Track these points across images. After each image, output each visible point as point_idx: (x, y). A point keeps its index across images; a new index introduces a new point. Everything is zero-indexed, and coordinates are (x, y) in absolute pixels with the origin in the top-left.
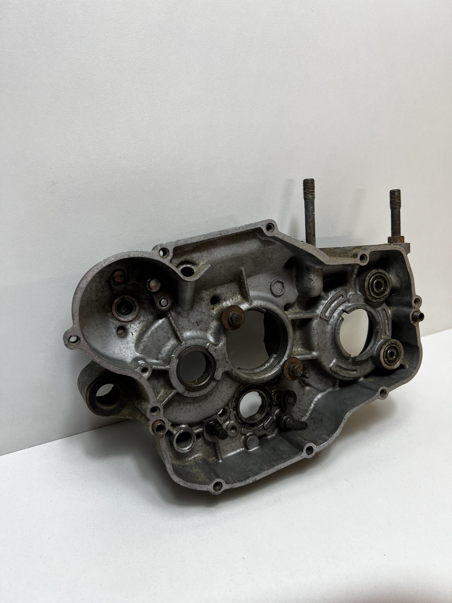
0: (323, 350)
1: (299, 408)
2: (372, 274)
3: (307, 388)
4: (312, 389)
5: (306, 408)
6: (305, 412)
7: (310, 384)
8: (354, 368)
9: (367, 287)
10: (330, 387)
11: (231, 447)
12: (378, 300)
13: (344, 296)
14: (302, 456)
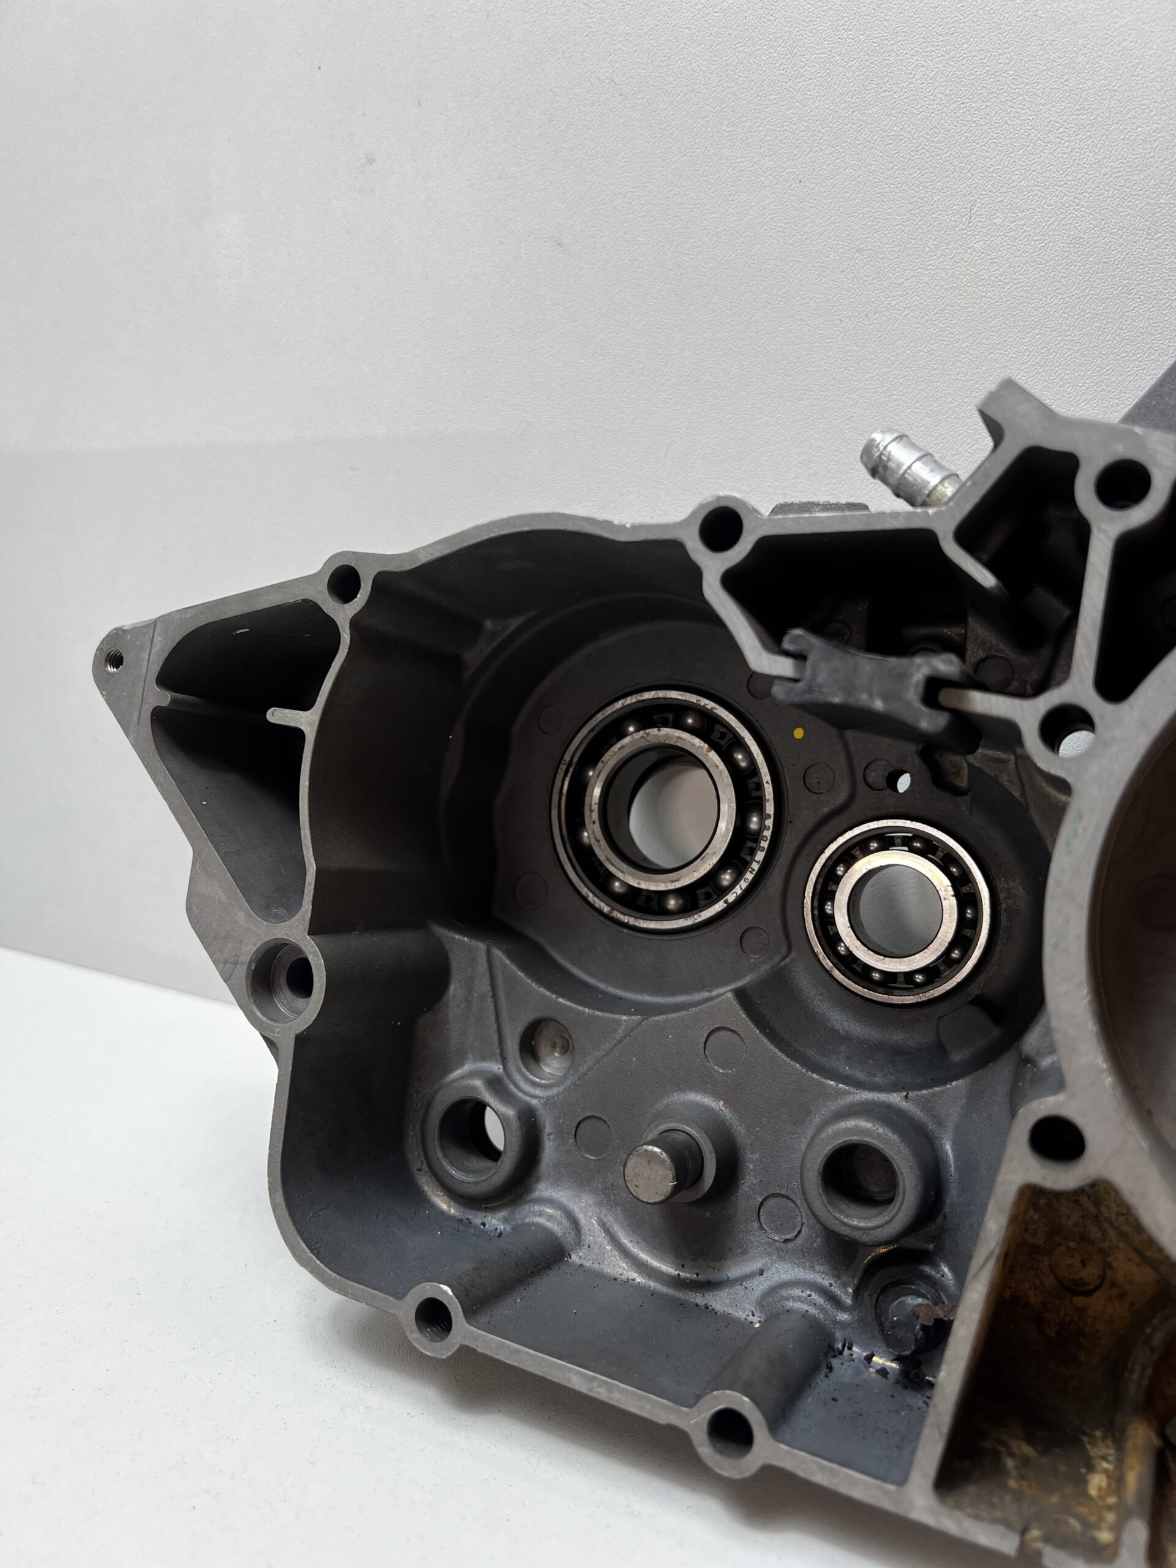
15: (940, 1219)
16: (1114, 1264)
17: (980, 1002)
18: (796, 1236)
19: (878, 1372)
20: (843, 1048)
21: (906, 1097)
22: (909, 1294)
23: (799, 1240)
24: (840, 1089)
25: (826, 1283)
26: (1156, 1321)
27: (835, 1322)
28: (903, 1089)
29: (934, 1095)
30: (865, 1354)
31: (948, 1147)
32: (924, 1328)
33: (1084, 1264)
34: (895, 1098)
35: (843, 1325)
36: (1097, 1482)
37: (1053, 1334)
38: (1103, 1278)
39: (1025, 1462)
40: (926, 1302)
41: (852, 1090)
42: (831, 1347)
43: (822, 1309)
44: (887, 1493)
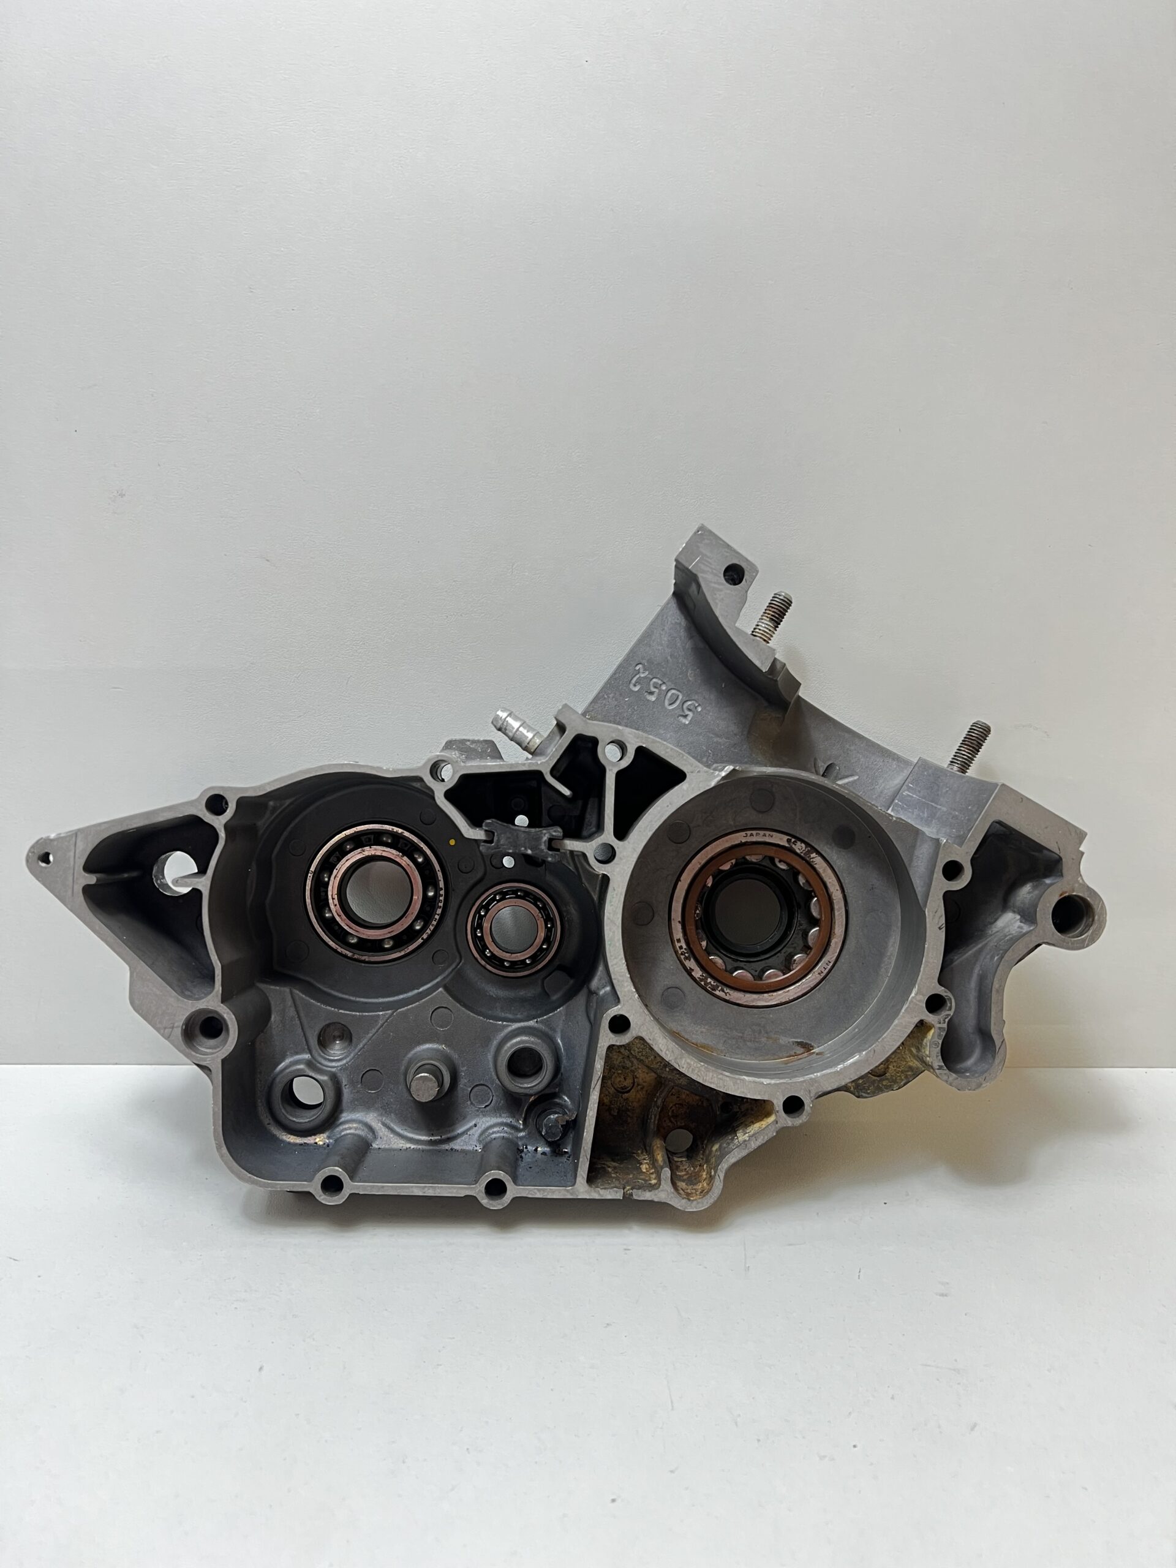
15: (559, 1076)
16: (638, 1076)
17: (561, 968)
18: (491, 1103)
19: (542, 1154)
20: (498, 1004)
21: (537, 1021)
22: (551, 1114)
23: (492, 1104)
24: (504, 1025)
25: (509, 1121)
26: (658, 1095)
27: (517, 1138)
28: (534, 1018)
29: (549, 1017)
30: (534, 1149)
31: (559, 1041)
32: (562, 1126)
33: (625, 1079)
34: (532, 1023)
35: (521, 1138)
36: (644, 1168)
37: (616, 1114)
38: (634, 1083)
39: (615, 1168)
40: (560, 1115)
41: (509, 1024)
42: (518, 1149)
43: (510, 1133)
44: (568, 1191)
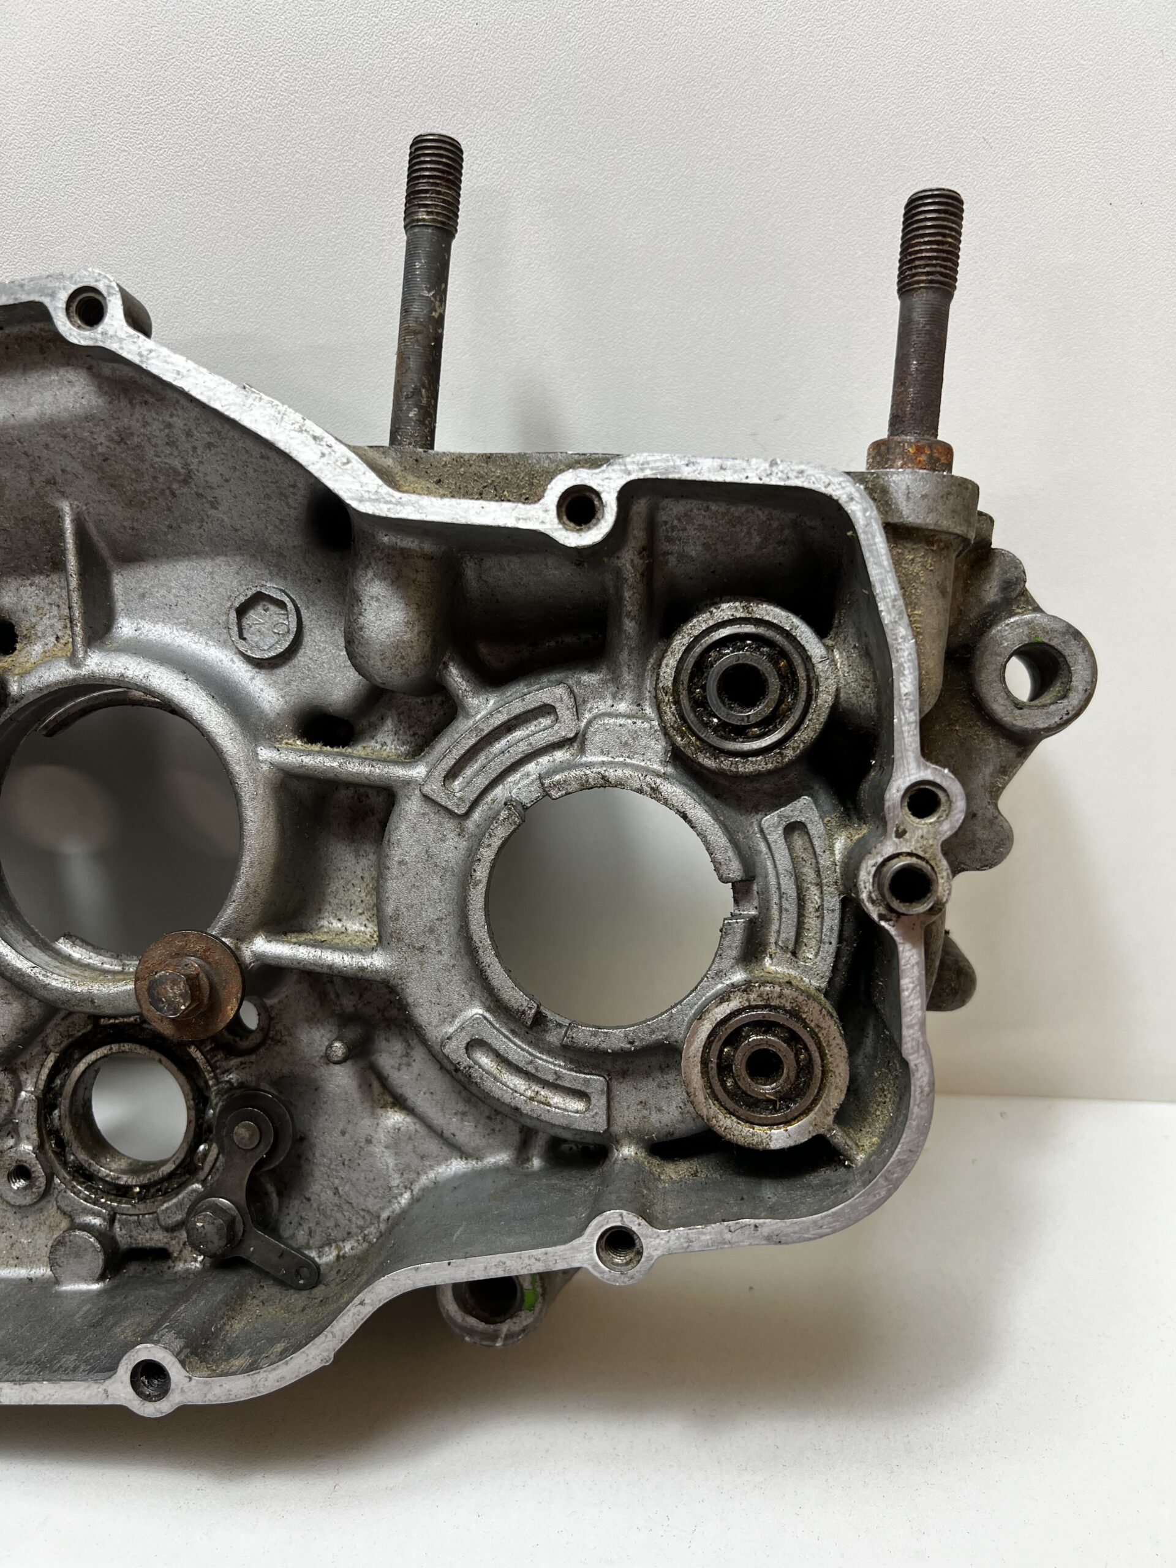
0: (421, 949)
1: (336, 1192)
2: (711, 623)
3: (395, 1118)
4: (418, 1126)
5: (371, 1204)
6: (363, 1217)
7: (409, 1102)
8: (572, 1077)
9: (670, 684)
10: (503, 1146)
11: (12, 1245)
12: (726, 764)
13: (565, 712)
14: (106, 1391)
